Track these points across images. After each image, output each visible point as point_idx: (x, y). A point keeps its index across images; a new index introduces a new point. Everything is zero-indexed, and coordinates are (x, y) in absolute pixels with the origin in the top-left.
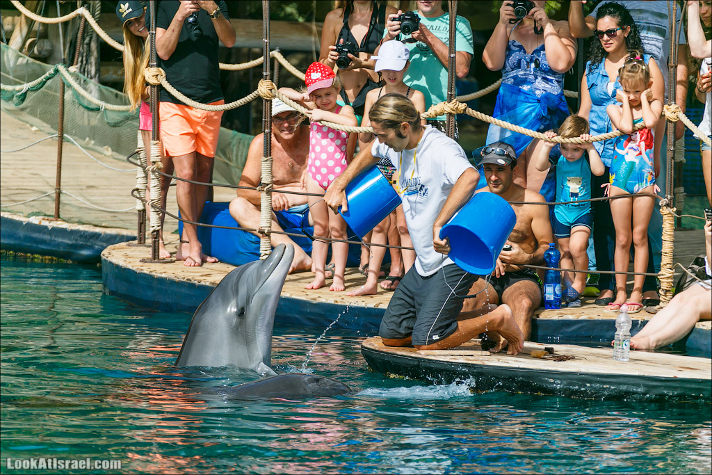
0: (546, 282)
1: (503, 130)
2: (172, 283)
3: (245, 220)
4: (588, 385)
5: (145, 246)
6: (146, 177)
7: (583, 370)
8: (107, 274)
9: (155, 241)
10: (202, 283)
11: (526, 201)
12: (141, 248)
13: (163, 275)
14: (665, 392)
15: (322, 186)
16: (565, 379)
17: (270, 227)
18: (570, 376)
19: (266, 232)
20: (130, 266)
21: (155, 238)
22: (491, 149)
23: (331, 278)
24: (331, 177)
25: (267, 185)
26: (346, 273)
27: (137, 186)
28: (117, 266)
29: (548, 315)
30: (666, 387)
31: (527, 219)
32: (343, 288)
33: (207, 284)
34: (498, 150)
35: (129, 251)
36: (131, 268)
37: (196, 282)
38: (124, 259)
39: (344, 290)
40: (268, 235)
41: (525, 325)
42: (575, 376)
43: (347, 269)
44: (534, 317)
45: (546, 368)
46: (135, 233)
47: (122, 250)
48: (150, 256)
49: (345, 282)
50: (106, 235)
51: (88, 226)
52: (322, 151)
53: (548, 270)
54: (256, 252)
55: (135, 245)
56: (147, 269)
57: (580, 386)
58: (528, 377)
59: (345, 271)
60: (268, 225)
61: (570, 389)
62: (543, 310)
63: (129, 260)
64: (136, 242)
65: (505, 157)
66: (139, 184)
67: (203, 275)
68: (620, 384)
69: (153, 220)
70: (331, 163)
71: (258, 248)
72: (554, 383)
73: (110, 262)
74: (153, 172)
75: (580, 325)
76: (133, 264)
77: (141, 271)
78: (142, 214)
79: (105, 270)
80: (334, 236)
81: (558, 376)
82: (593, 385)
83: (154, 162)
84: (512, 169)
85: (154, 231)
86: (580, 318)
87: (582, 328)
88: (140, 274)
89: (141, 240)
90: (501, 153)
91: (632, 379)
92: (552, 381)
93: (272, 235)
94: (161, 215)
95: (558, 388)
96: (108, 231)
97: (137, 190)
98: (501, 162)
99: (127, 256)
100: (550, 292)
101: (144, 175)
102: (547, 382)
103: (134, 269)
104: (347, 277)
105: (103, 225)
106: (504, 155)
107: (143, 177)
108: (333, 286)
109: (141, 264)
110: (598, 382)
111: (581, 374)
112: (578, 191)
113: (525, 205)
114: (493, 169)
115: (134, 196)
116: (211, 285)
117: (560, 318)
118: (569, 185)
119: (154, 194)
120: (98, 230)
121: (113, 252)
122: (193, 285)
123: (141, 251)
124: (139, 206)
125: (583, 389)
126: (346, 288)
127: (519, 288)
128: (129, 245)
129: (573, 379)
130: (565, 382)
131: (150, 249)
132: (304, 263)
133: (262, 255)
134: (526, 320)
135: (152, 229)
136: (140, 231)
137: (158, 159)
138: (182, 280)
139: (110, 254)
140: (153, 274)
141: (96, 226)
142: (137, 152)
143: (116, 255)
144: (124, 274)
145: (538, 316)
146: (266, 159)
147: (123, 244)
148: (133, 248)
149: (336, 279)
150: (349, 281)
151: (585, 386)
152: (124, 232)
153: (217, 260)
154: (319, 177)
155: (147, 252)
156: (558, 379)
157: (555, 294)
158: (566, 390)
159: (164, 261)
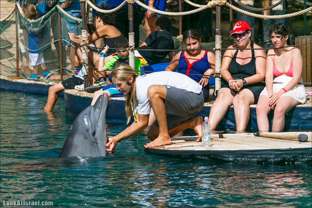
13: (85, 96)
14: (286, 156)
16: (233, 155)
18: (236, 153)
25: (132, 47)
28: (67, 94)
30: (286, 154)
42: (238, 152)
57: (242, 158)
58: (216, 155)
68: (262, 154)
69: (84, 70)
74: (83, 46)
76: (74, 92)
81: (231, 153)
82: (248, 156)
91: (268, 151)
92: (228, 156)
94: (88, 67)
102: (225, 157)
109: (78, 92)
110: (251, 154)
111: (241, 151)
129: (238, 154)
156: (231, 155)
158: (235, 160)
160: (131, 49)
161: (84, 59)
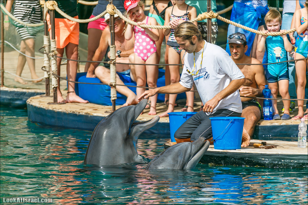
0: (264, 106)
1: (237, 28)
2: (65, 114)
3: (103, 78)
4: (283, 161)
5: (50, 97)
6: (49, 59)
7: (280, 153)
8: (30, 112)
9: (55, 93)
10: (81, 113)
11: (252, 63)
12: (48, 98)
13: (60, 110)
15: (143, 59)
16: (270, 158)
17: (116, 82)
18: (273, 156)
19: (113, 85)
20: (42, 107)
21: (55, 91)
22: (233, 36)
23: (149, 108)
24: (149, 54)
25: (113, 60)
26: (157, 106)
27: (44, 65)
28: (35, 107)
29: (265, 123)
31: (252, 74)
32: (155, 113)
33: (83, 114)
34: (237, 37)
35: (42, 99)
36: (43, 107)
37: (77, 113)
38: (39, 103)
39: (156, 114)
40: (115, 87)
41: (251, 130)
42: (276, 156)
43: (157, 104)
44: (257, 125)
45: (260, 153)
46: (45, 91)
47: (38, 99)
48: (53, 101)
49: (156, 110)
50: (29, 93)
51: (19, 89)
52: (143, 42)
53: (264, 100)
54: (109, 96)
55: (44, 96)
56: (51, 107)
57: (278, 161)
58: (251, 158)
59: (156, 105)
60: (114, 81)
61: (273, 163)
62: (263, 121)
63: (41, 103)
64: (45, 95)
65: (240, 40)
66: (46, 64)
67: (81, 110)
68: (299, 159)
69: (54, 82)
70: (149, 47)
71: (110, 94)
72: (265, 160)
73: (31, 105)
74: (53, 56)
75: (282, 128)
76: (44, 105)
77: (48, 109)
78: (48, 80)
79: (28, 109)
80: (150, 86)
82: (285, 161)
83: (53, 51)
84: (244, 47)
85: (54, 88)
86: (281, 124)
87: (282, 129)
88: (48, 110)
89: (48, 94)
90: (239, 38)
92: (264, 159)
93: (117, 86)
94: (57, 79)
95: (267, 163)
96: (30, 91)
97: (44, 67)
98: (239, 42)
99: (40, 102)
100: (267, 111)
101: (48, 59)
102: (261, 160)
103: (44, 108)
104: (157, 108)
105: (28, 87)
106: (240, 39)
107: (48, 60)
108: (150, 112)
109: (48, 105)
110: (288, 159)
111: (279, 155)
112: (279, 56)
113: (252, 65)
114: (234, 47)
115: (43, 70)
116: (85, 114)
117: (271, 125)
118: (275, 53)
119: (54, 68)
120: (24, 90)
121: (33, 100)
122: (76, 115)
123: (47, 99)
124: (46, 76)
125: (280, 163)
126: (157, 113)
127: (250, 110)
128: (41, 97)
129: (274, 158)
130: (270, 160)
131: (53, 98)
132: (135, 100)
133: (112, 97)
134: (252, 128)
135: (53, 87)
136: (47, 89)
137: (55, 49)
138: (70, 112)
139: (31, 101)
140: (55, 110)
141: (23, 88)
142: (44, 47)
143: (34, 102)
144: (39, 111)
145: (259, 124)
146: (112, 46)
147: (38, 96)
148: (44, 98)
149: (152, 109)
150: (158, 110)
151: (281, 161)
152: (39, 91)
153: (88, 102)
154: (142, 55)
155: (51, 100)
156: (267, 158)
157: (270, 112)
158: (271, 164)
159: (60, 104)
160: (112, 62)
161: (53, 70)
